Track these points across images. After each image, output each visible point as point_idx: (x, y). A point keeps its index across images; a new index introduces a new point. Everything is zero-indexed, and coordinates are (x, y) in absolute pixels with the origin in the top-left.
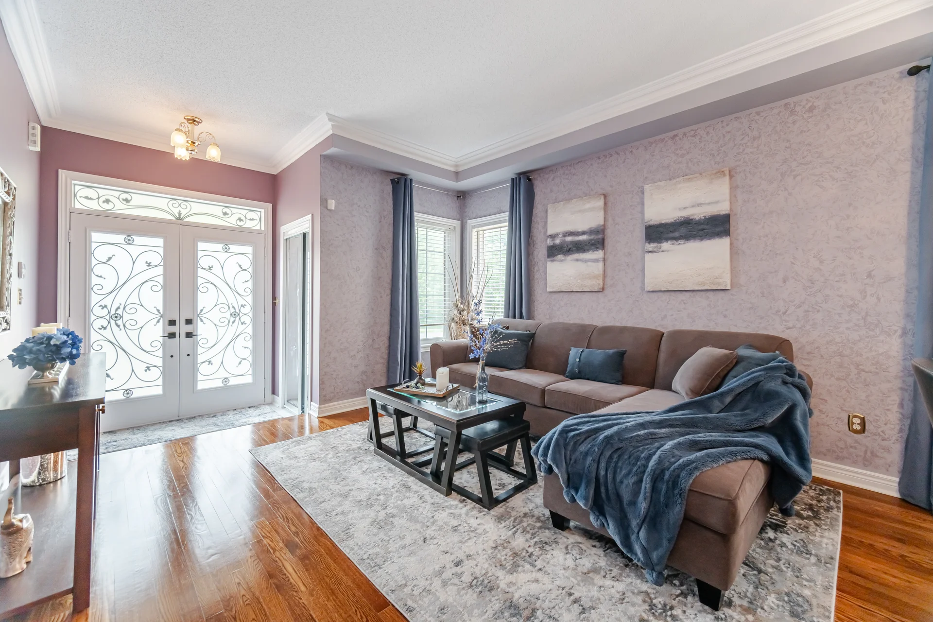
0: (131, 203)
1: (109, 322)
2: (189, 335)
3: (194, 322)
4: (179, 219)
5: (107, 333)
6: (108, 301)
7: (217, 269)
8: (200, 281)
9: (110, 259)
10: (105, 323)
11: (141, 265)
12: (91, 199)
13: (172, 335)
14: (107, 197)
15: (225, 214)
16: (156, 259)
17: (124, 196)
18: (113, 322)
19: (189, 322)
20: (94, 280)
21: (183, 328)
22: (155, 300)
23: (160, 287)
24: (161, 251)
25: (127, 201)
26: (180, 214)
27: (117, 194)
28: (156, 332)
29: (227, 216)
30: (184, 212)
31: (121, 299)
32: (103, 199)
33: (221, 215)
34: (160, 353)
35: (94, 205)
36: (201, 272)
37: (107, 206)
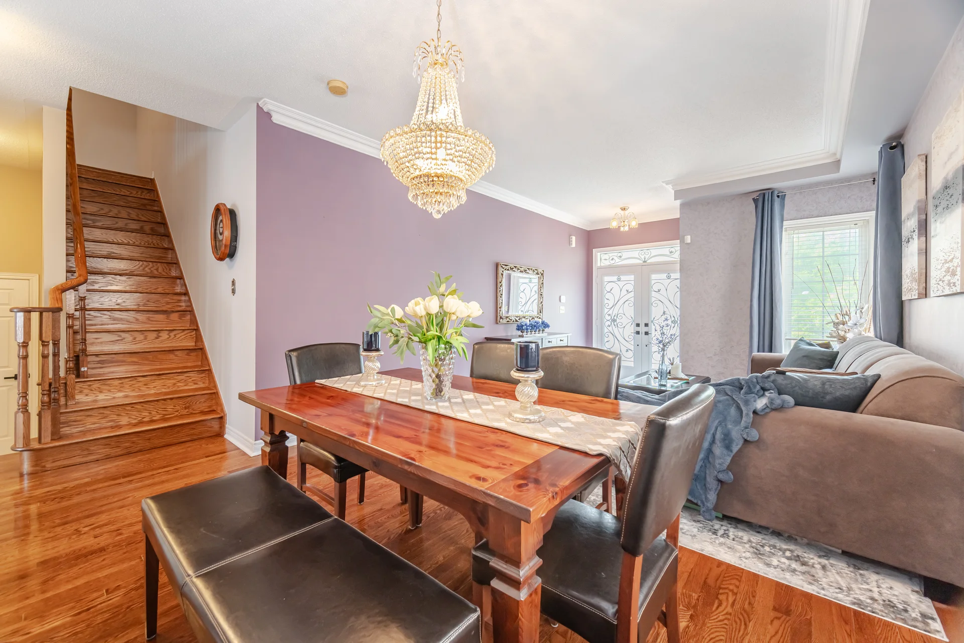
0: (623, 258)
1: (611, 324)
2: (647, 333)
3: (649, 325)
4: (645, 262)
5: (610, 328)
6: (610, 312)
7: (663, 291)
8: (653, 299)
9: (611, 289)
10: (610, 324)
11: (624, 292)
12: (607, 260)
13: (638, 333)
14: (613, 257)
15: (671, 252)
16: (630, 287)
17: (620, 254)
18: (612, 323)
19: (646, 325)
20: (606, 301)
21: (642, 329)
22: (630, 311)
23: (633, 304)
24: (633, 283)
25: (620, 257)
26: (645, 258)
27: (616, 254)
28: (631, 329)
29: (672, 254)
30: (647, 257)
31: (616, 312)
32: (611, 258)
33: (668, 253)
34: (632, 342)
35: (607, 263)
36: (653, 294)
37: (613, 262)
